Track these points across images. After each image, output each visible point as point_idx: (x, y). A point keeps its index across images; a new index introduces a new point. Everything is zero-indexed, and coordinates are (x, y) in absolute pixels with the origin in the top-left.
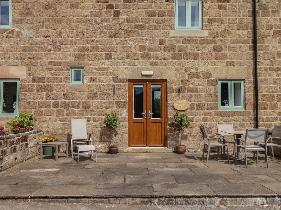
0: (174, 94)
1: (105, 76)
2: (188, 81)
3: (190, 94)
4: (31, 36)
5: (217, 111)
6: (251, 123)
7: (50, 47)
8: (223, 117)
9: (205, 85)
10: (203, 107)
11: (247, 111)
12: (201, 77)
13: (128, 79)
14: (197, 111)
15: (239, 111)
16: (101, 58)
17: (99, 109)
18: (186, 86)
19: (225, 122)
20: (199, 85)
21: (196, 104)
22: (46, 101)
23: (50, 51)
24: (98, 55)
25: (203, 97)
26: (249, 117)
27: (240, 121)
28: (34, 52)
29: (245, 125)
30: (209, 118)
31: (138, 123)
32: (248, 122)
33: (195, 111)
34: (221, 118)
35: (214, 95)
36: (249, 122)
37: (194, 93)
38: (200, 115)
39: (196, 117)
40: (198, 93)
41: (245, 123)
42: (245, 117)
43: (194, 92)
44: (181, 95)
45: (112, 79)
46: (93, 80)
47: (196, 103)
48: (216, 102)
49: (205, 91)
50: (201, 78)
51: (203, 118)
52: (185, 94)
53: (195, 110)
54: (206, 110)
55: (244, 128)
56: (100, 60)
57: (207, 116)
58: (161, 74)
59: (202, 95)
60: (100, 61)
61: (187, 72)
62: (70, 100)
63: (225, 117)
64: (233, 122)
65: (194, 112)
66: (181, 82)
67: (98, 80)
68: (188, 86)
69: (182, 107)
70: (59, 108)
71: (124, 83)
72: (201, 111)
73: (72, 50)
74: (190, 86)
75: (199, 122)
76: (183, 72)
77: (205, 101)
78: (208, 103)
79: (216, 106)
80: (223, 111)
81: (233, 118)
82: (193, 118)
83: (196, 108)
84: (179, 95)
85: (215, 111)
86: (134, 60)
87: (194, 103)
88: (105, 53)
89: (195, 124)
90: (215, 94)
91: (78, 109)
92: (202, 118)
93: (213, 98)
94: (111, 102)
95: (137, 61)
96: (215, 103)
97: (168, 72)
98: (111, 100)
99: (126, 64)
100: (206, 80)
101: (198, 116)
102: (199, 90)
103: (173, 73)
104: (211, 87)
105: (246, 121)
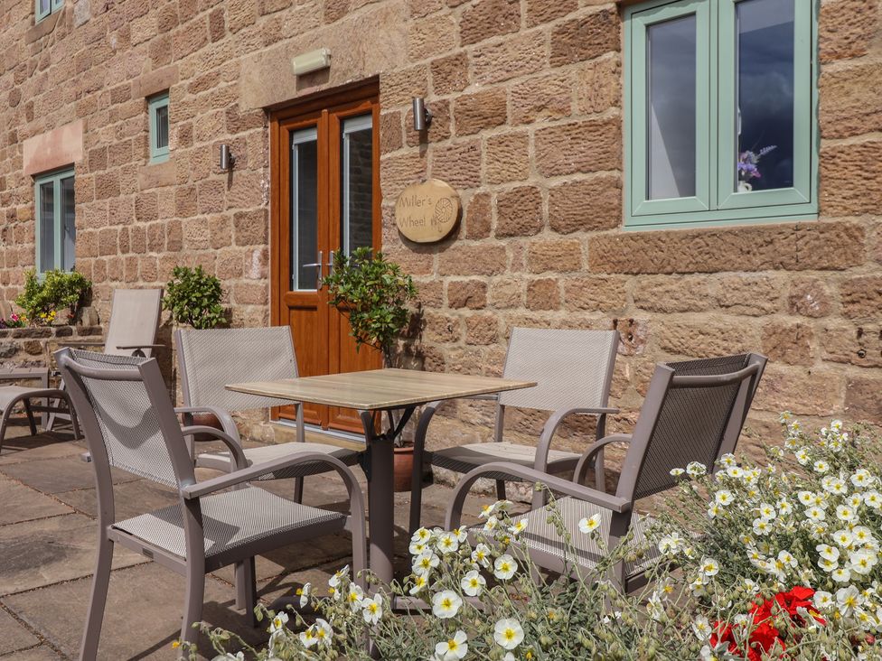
0: (405, 151)
1: (211, 111)
2: (459, 60)
3: (466, 139)
4: (87, 15)
5: (610, 239)
6: (860, 333)
7: (114, 40)
8: (645, 280)
9: (541, 68)
10: (527, 217)
11: (829, 227)
12: (524, 15)
13: (265, 109)
14: (503, 243)
15: (759, 231)
16: (201, 39)
17: (199, 252)
18: (452, 97)
19: (659, 316)
20: (510, 71)
21: (493, 201)
22: (110, 231)
23: (114, 52)
24: (196, 28)
25: (531, 151)
26: (846, 275)
27: (768, 306)
28: (93, 68)
29: (814, 345)
30: (561, 283)
31: (303, 312)
32: (833, 322)
33: (491, 241)
34: (631, 284)
35: (593, 126)
36: (847, 315)
37: (487, 134)
38: (517, 266)
39: (496, 279)
40: (507, 129)
41: (812, 324)
42: (815, 275)
43: (488, 124)
44: (430, 155)
45: (224, 118)
46: (185, 137)
47: (495, 193)
48: (603, 174)
49: (540, 109)
50: (523, 24)
51: (532, 287)
52: (448, 143)
53: (492, 234)
54: (548, 236)
55: (797, 370)
56: (200, 47)
57: (551, 275)
58: (358, 53)
59: (523, 137)
60: (200, 51)
61: (459, 10)
62: (147, 220)
63: (661, 278)
64: (711, 314)
65: (486, 250)
66: (430, 77)
67: (195, 133)
68: (459, 95)
69: (428, 222)
70: (131, 254)
71: (252, 131)
72: (522, 241)
73: (148, 33)
74: (467, 91)
75: (511, 311)
76: (441, 13)
77: (541, 173)
78: (556, 182)
79: (601, 201)
80: (642, 236)
81: (713, 285)
82: (484, 286)
83: (495, 225)
84: (423, 154)
85: (594, 234)
86: (277, 15)
87: (487, 195)
88: (210, 11)
89: (490, 323)
90: (593, 117)
91: (161, 255)
92: (524, 286)
93: (587, 149)
94: (224, 220)
95: (284, 13)
96: (599, 181)
97: (382, 33)
98: (226, 213)
99: (258, 39)
100: (547, 28)
101: (507, 275)
102: (509, 107)
103: (400, 30)
104: (573, 70)
105: (823, 315)
